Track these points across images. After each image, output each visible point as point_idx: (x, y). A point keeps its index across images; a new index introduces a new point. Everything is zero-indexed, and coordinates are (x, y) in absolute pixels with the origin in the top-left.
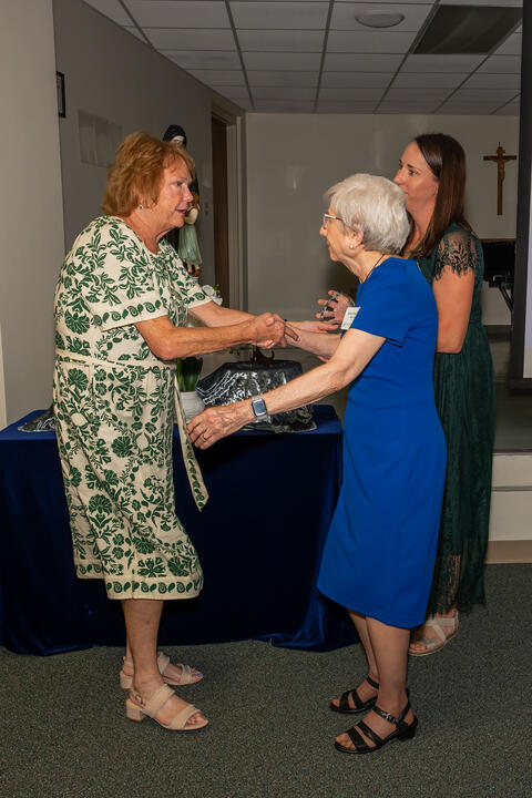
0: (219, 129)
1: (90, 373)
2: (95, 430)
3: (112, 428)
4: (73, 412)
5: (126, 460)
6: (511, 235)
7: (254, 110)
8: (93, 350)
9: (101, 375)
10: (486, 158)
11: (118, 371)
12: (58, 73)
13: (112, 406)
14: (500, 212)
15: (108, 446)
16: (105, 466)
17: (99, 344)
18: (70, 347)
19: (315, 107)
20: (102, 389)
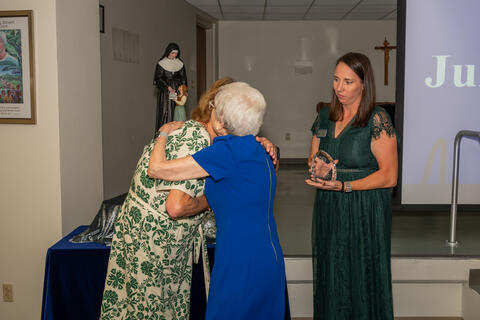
0: (201, 31)
1: (144, 214)
2: (136, 250)
3: (145, 254)
4: (126, 233)
5: (146, 277)
7: (224, 19)
8: (150, 200)
9: (150, 218)
10: (376, 48)
11: (162, 219)
12: (101, 6)
13: (151, 241)
14: (386, 83)
15: (139, 263)
16: (133, 274)
17: (156, 199)
18: (138, 193)
19: (264, 17)
20: (148, 227)
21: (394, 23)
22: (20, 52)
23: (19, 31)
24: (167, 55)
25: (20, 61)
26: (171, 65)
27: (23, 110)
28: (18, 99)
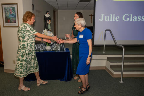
0: (54, 12)
1: (26, 44)
6: (92, 26)
7: (59, 10)
9: (27, 44)
12: (33, 4)
14: (91, 23)
17: (27, 40)
18: (22, 41)
19: (67, 9)
20: (27, 46)
21: (93, 11)
22: (15, 12)
23: (15, 8)
24: (46, 13)
25: (15, 14)
26: (47, 16)
27: (16, 24)
28: (15, 22)
